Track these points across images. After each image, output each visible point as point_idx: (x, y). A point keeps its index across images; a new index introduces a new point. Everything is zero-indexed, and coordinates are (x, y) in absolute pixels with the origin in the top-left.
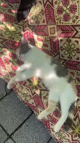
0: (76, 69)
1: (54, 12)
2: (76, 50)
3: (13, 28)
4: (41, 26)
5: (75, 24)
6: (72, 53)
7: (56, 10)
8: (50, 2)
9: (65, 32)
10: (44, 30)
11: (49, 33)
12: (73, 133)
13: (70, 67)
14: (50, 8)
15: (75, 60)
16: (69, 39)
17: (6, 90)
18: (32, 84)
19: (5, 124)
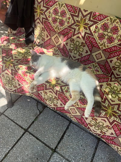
0: (90, 62)
1: (51, 24)
2: (81, 46)
3: (24, 50)
4: (47, 41)
5: (70, 24)
6: (80, 49)
7: (52, 22)
8: (45, 19)
9: (66, 35)
10: (51, 43)
11: (55, 43)
12: (106, 114)
13: (85, 63)
14: (47, 23)
15: (86, 54)
16: (72, 39)
17: (39, 109)
18: (52, 84)
19: (46, 140)
